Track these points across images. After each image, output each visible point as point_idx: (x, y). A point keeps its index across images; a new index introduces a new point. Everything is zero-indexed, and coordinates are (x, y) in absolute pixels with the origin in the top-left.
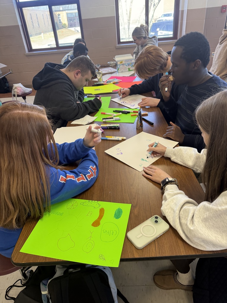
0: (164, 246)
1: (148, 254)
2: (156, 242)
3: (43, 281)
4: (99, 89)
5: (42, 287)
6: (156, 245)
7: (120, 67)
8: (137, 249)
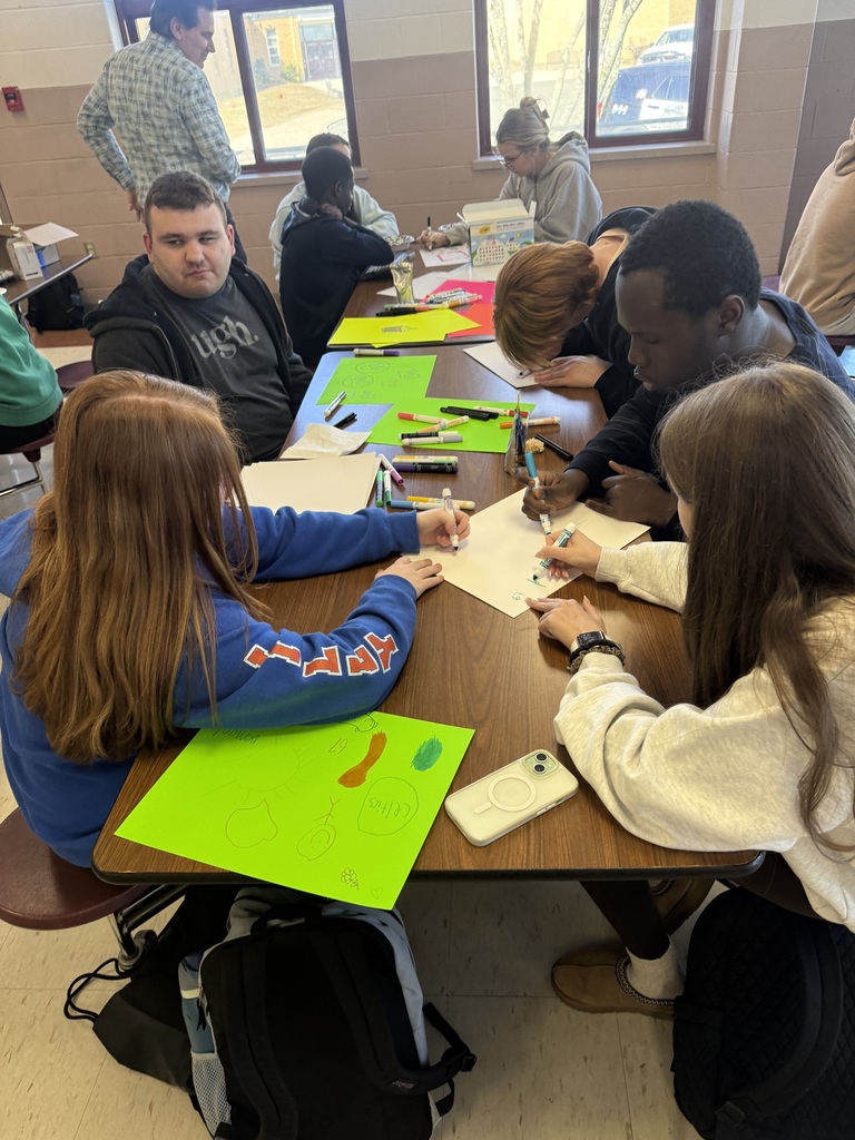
0: (555, 842)
1: (504, 861)
2: (532, 830)
3: (186, 958)
4: (399, 329)
5: (183, 975)
6: (532, 837)
7: (478, 245)
8: (471, 845)
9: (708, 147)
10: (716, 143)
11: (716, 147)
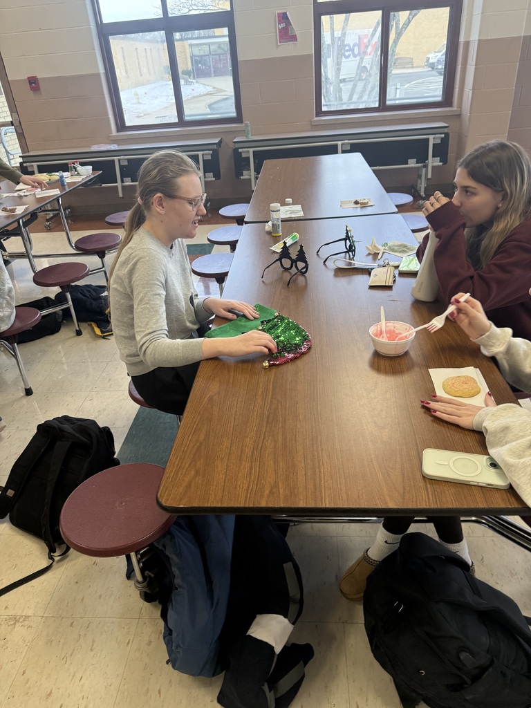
9: (456, 111)
10: (461, 108)
11: (461, 111)
